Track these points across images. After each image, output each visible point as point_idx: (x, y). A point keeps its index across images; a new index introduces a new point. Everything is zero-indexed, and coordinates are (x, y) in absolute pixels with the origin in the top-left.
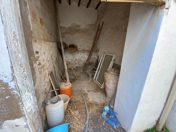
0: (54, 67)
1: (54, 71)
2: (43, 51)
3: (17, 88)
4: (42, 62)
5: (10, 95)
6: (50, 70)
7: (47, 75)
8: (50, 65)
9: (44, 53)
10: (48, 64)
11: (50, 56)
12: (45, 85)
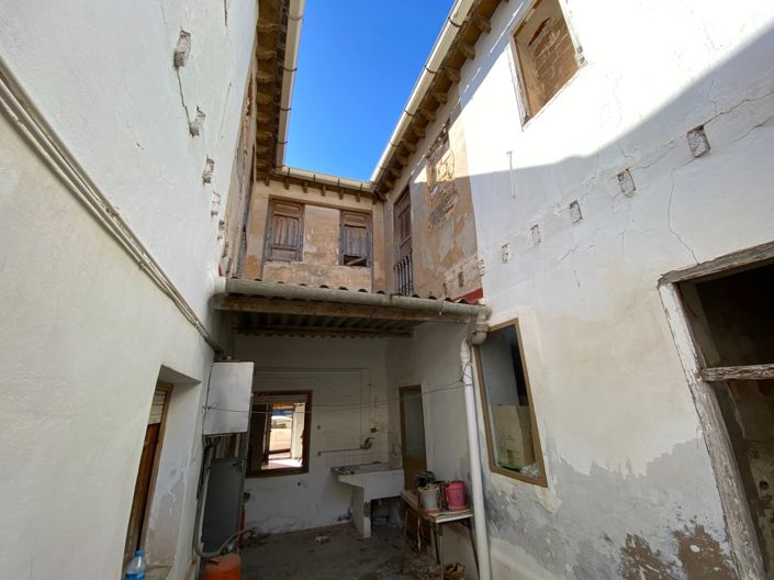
3: (733, 557)
5: (722, 566)
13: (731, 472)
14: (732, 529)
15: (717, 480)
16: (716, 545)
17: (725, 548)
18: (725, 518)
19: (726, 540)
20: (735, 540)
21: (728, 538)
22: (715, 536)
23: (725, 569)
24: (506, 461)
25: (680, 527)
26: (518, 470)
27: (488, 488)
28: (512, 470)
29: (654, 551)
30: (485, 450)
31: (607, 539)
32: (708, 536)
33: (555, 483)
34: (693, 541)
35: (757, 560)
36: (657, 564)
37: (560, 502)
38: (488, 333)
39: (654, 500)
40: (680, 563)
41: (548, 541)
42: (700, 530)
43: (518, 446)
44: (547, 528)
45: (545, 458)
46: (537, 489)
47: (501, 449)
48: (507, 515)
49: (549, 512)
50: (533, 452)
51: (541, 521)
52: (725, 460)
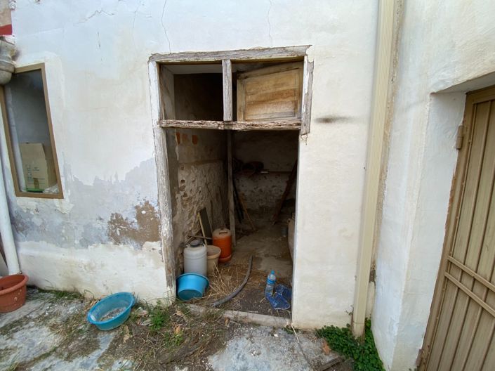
0: (211, 202)
1: (210, 209)
2: (192, 178)
3: (159, 212)
4: (188, 194)
5: (154, 217)
6: (202, 206)
7: (195, 212)
8: (202, 198)
9: (194, 181)
10: (198, 197)
11: (203, 185)
12: (190, 225)
13: (164, 174)
14: (161, 200)
15: (158, 178)
16: (153, 208)
17: (156, 209)
18: (158, 195)
20: (161, 204)
21: (158, 204)
22: (153, 205)
23: (155, 218)
24: (32, 187)
25: (138, 204)
26: (41, 192)
27: (15, 209)
28: (36, 192)
29: (124, 218)
31: (101, 219)
32: (150, 205)
33: (69, 194)
34: (143, 209)
35: (169, 211)
36: (125, 224)
37: (72, 205)
39: (128, 192)
40: (136, 221)
41: (63, 231)
42: (147, 203)
43: (44, 174)
44: (63, 224)
45: (63, 180)
46: (56, 201)
47: (28, 178)
48: (32, 224)
49: (65, 214)
51: (58, 220)
52: (163, 168)
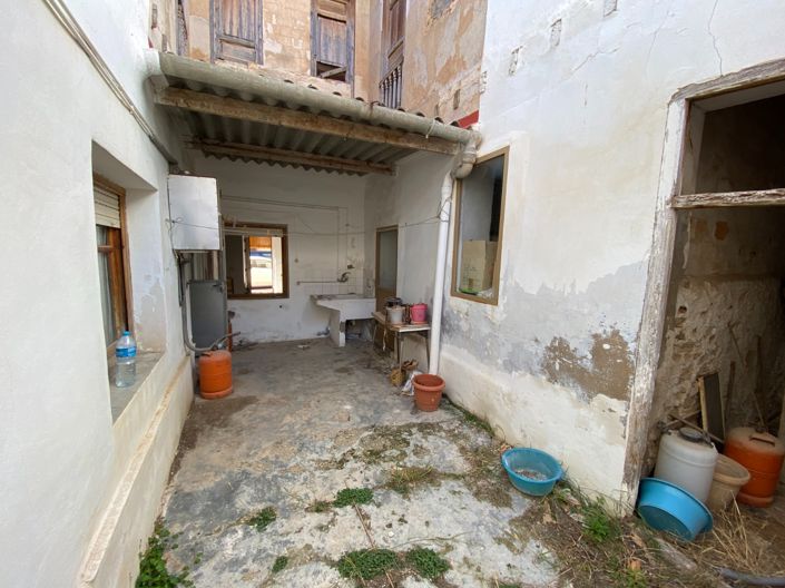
13: (661, 289)
14: (643, 333)
15: (646, 295)
16: (625, 344)
17: (632, 346)
18: (641, 324)
19: (635, 341)
20: (643, 341)
21: (638, 339)
22: (626, 338)
23: (626, 361)
24: (466, 288)
25: (600, 331)
26: (474, 294)
27: (447, 309)
28: (470, 294)
29: (572, 348)
30: (449, 280)
31: (536, 341)
32: (621, 337)
33: (505, 301)
34: (606, 341)
35: (656, 356)
36: (571, 357)
37: (505, 316)
38: (474, 165)
39: (586, 311)
40: (590, 357)
41: (488, 344)
42: (616, 333)
43: (480, 275)
44: (490, 335)
45: (501, 283)
46: (489, 307)
47: (463, 278)
48: (459, 327)
49: (493, 324)
50: (492, 279)
51: (485, 330)
52: (661, 279)
